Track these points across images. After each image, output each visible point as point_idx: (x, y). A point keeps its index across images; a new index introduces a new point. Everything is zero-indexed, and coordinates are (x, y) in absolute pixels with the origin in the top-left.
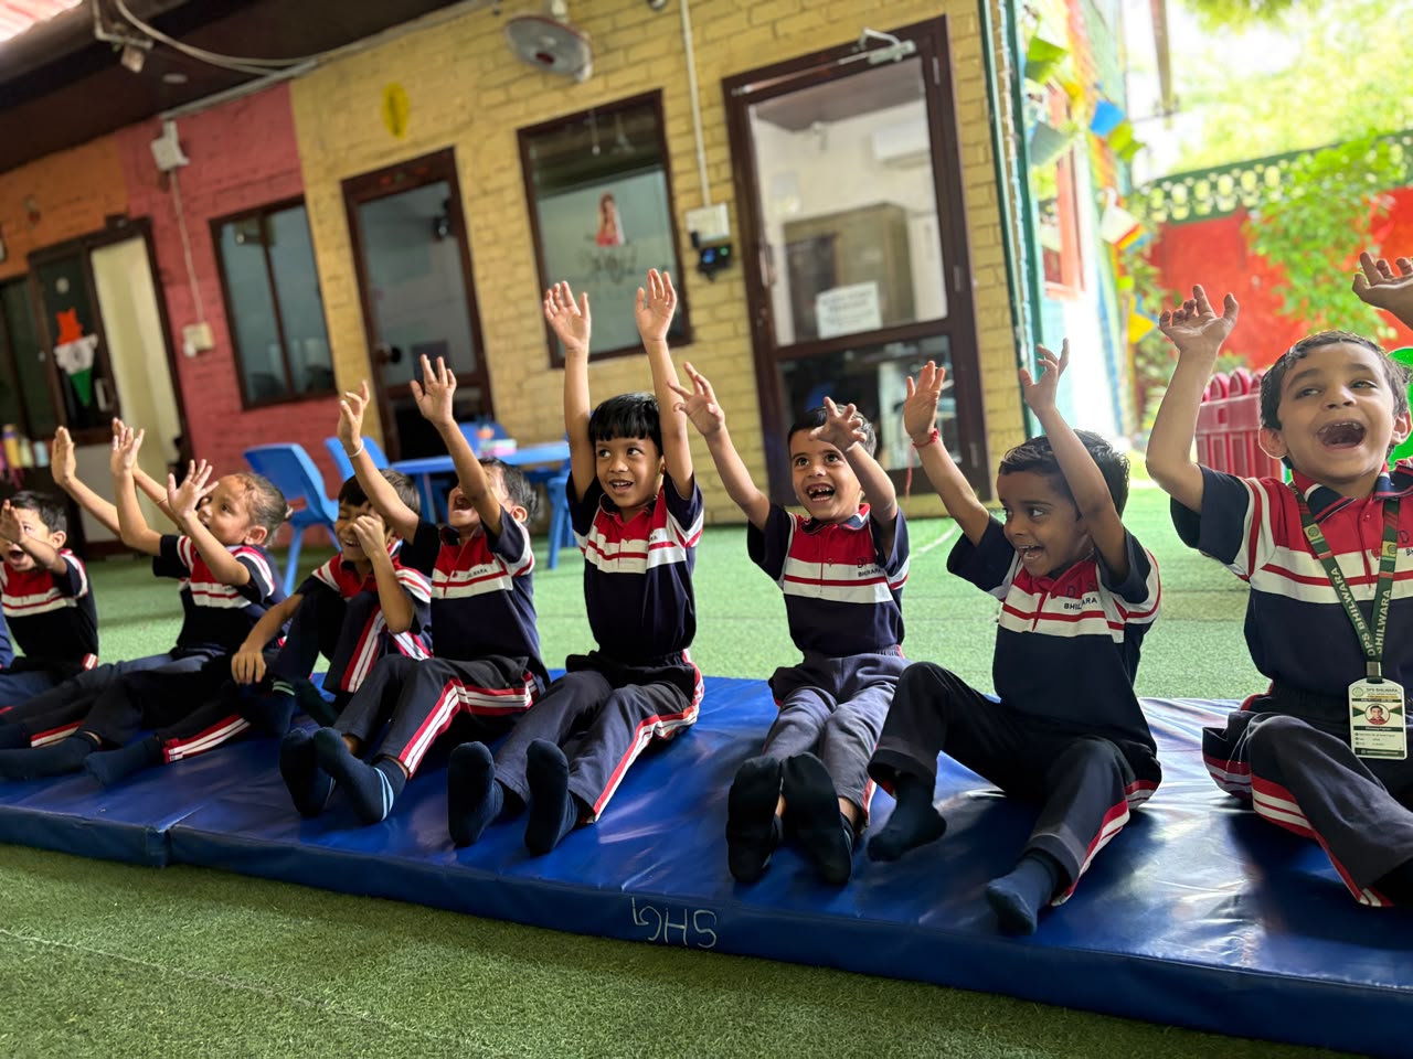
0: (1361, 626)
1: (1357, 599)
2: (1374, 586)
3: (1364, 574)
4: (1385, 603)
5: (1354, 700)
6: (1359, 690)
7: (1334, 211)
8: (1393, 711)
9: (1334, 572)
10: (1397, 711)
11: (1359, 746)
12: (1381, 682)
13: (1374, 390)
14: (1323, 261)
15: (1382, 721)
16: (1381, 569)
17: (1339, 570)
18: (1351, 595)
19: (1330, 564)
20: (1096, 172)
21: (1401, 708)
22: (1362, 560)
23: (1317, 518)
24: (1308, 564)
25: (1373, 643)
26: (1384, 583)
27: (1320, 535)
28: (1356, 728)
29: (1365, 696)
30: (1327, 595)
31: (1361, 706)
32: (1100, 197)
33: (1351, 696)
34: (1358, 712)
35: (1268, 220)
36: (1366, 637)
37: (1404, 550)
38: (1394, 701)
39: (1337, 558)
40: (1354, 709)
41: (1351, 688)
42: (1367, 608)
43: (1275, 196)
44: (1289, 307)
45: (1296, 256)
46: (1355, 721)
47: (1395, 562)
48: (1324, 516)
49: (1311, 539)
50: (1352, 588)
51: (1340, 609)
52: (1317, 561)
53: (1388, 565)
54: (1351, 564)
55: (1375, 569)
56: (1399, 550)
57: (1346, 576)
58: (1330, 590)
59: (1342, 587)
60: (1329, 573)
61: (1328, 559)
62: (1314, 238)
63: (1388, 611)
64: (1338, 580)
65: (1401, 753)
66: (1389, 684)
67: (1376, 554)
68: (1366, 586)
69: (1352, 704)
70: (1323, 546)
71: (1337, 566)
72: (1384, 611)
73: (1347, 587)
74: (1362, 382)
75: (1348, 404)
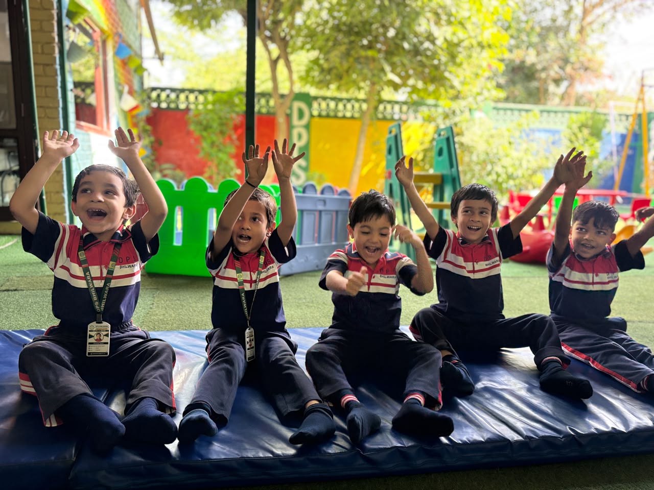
0: (95, 298)
1: (95, 286)
2: (103, 281)
3: (99, 276)
4: (107, 288)
5: (90, 331)
6: (93, 326)
7: (220, 118)
8: (105, 335)
9: (88, 273)
10: (107, 335)
11: (90, 351)
12: (102, 323)
13: (115, 196)
14: (214, 138)
15: (100, 340)
16: (107, 274)
17: (90, 273)
18: (93, 285)
19: (86, 270)
20: (119, 75)
21: (108, 334)
22: (100, 270)
23: (85, 248)
24: (77, 270)
25: (99, 306)
26: (107, 280)
27: (85, 256)
28: (90, 343)
29: (95, 329)
30: (82, 284)
31: (93, 334)
32: (120, 88)
33: (89, 329)
34: (91, 336)
35: (196, 116)
36: (97, 303)
37: (119, 266)
38: (106, 331)
39: (90, 267)
40: (90, 335)
41: (89, 326)
42: (99, 291)
43: (201, 107)
44: (201, 155)
45: (205, 134)
46: (89, 340)
47: (113, 271)
48: (88, 247)
49: (80, 257)
50: (94, 281)
51: (87, 290)
52: (81, 268)
53: (110, 272)
54: (95, 271)
55: (105, 275)
56: (116, 266)
57: (92, 276)
58: (84, 282)
59: (90, 281)
60: (85, 274)
61: (86, 268)
62: (211, 127)
63: (108, 292)
64: (88, 278)
65: (106, 353)
66: (105, 324)
67: (106, 267)
68: (100, 281)
69: (89, 333)
70: (85, 261)
71: (89, 271)
72: (106, 292)
73: (92, 281)
74: (110, 191)
75: (100, 201)
